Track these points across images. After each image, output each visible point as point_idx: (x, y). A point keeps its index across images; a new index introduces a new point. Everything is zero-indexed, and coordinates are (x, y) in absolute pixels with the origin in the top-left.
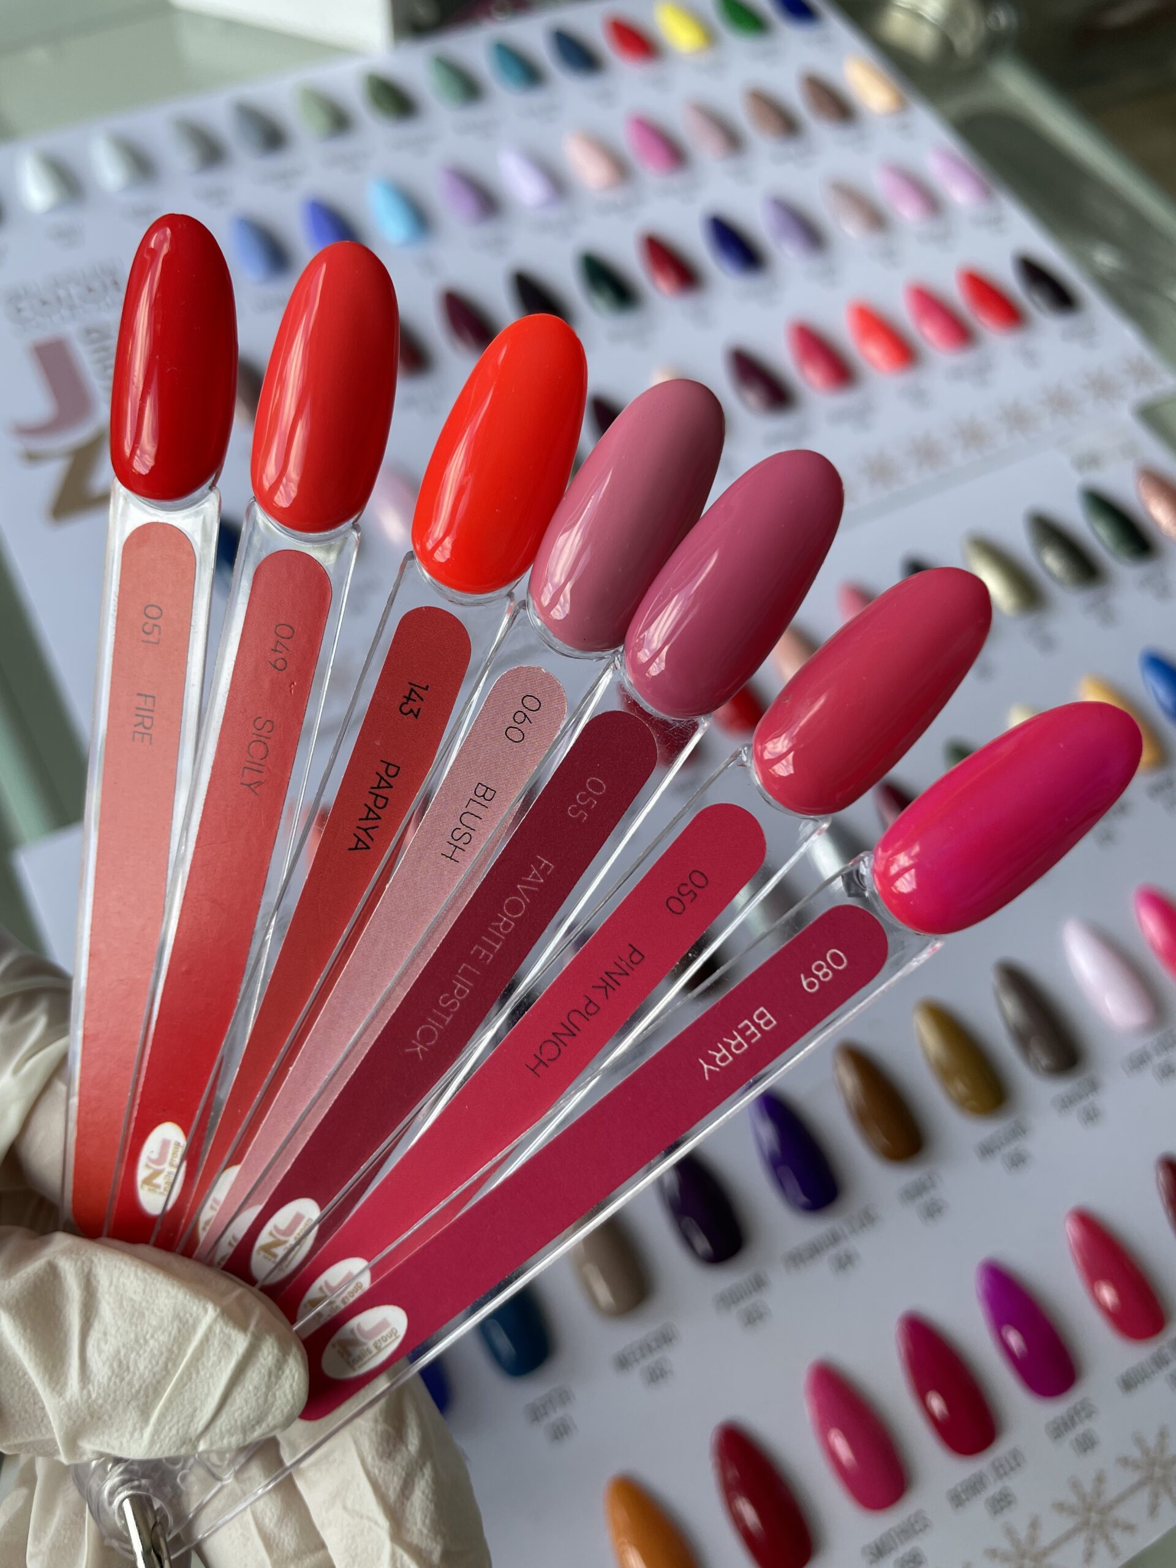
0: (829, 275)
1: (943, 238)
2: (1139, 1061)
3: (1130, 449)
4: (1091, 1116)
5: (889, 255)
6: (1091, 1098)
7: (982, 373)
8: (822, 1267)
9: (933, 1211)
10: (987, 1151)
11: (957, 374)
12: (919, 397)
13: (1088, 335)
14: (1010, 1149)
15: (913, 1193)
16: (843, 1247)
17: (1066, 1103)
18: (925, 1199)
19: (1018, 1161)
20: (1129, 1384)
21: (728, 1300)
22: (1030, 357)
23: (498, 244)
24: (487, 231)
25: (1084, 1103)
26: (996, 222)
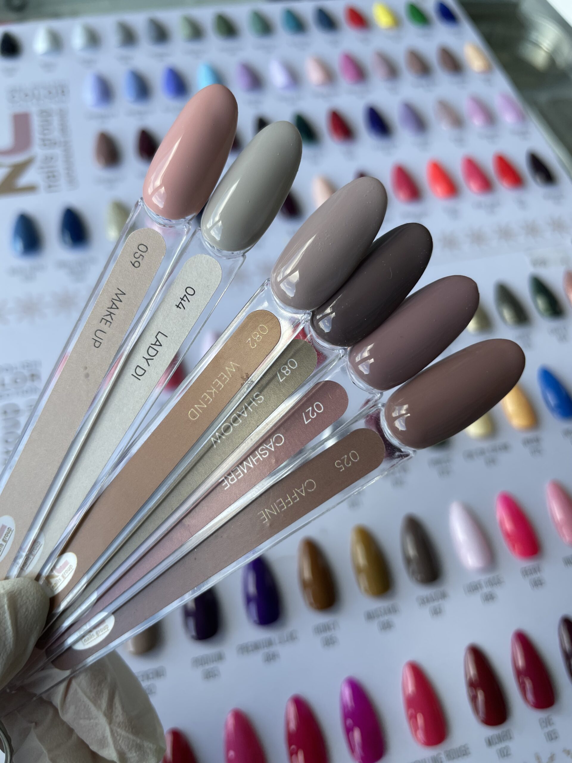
0: (424, 145)
1: (492, 137)
2: (474, 588)
3: (565, 261)
4: (437, 612)
5: (460, 141)
6: (441, 602)
7: (492, 208)
8: (258, 657)
9: (329, 642)
10: (370, 616)
11: (479, 206)
12: (454, 214)
13: (558, 198)
14: (385, 618)
15: (321, 629)
16: (273, 649)
17: (424, 601)
18: (328, 634)
19: (387, 626)
21: (199, 662)
22: (522, 204)
23: (257, 103)
24: (252, 96)
25: (436, 604)
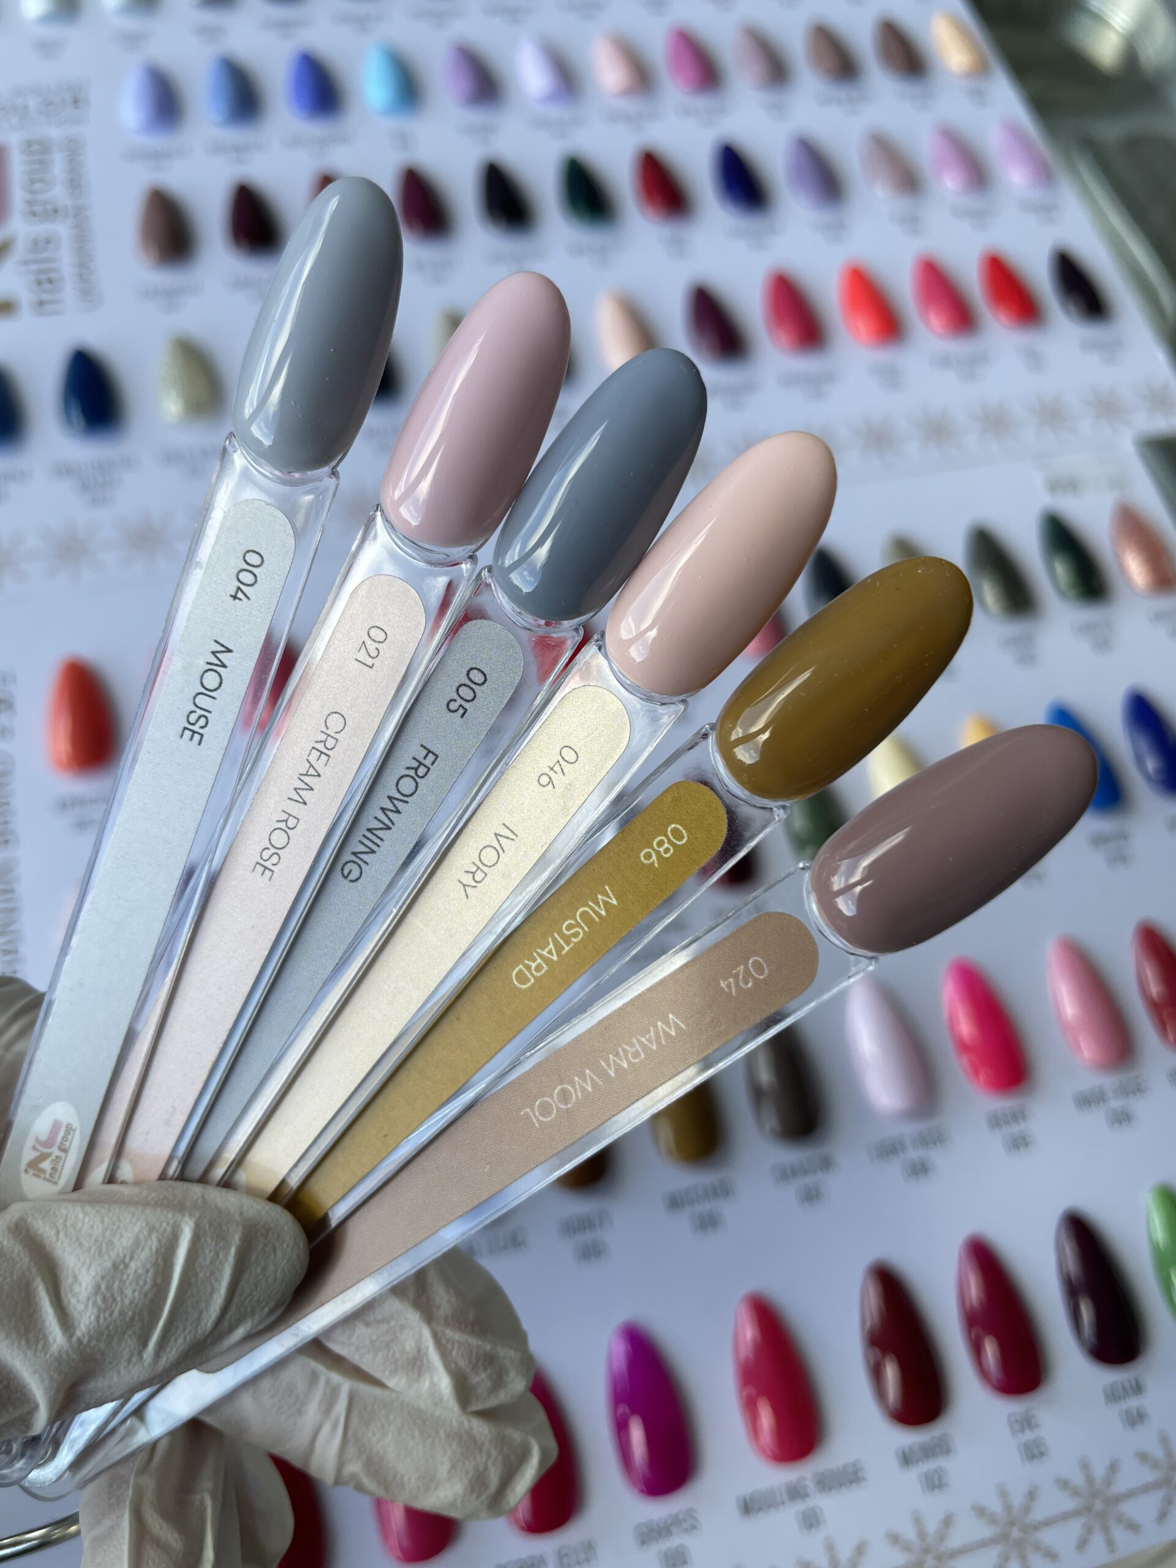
0: (837, 230)
1: (980, 217)
2: (889, 1149)
3: (1117, 482)
4: (811, 1196)
5: (912, 223)
6: (820, 1176)
7: (971, 367)
9: (591, 1253)
10: (675, 1203)
11: (944, 362)
12: (891, 378)
13: (1111, 351)
14: (705, 1207)
15: (573, 1227)
17: (786, 1174)
18: (587, 1237)
19: (708, 1223)
20: (748, 1507)
22: (1034, 360)
23: (485, 132)
24: (475, 116)
25: (809, 1180)
26: (1047, 211)
